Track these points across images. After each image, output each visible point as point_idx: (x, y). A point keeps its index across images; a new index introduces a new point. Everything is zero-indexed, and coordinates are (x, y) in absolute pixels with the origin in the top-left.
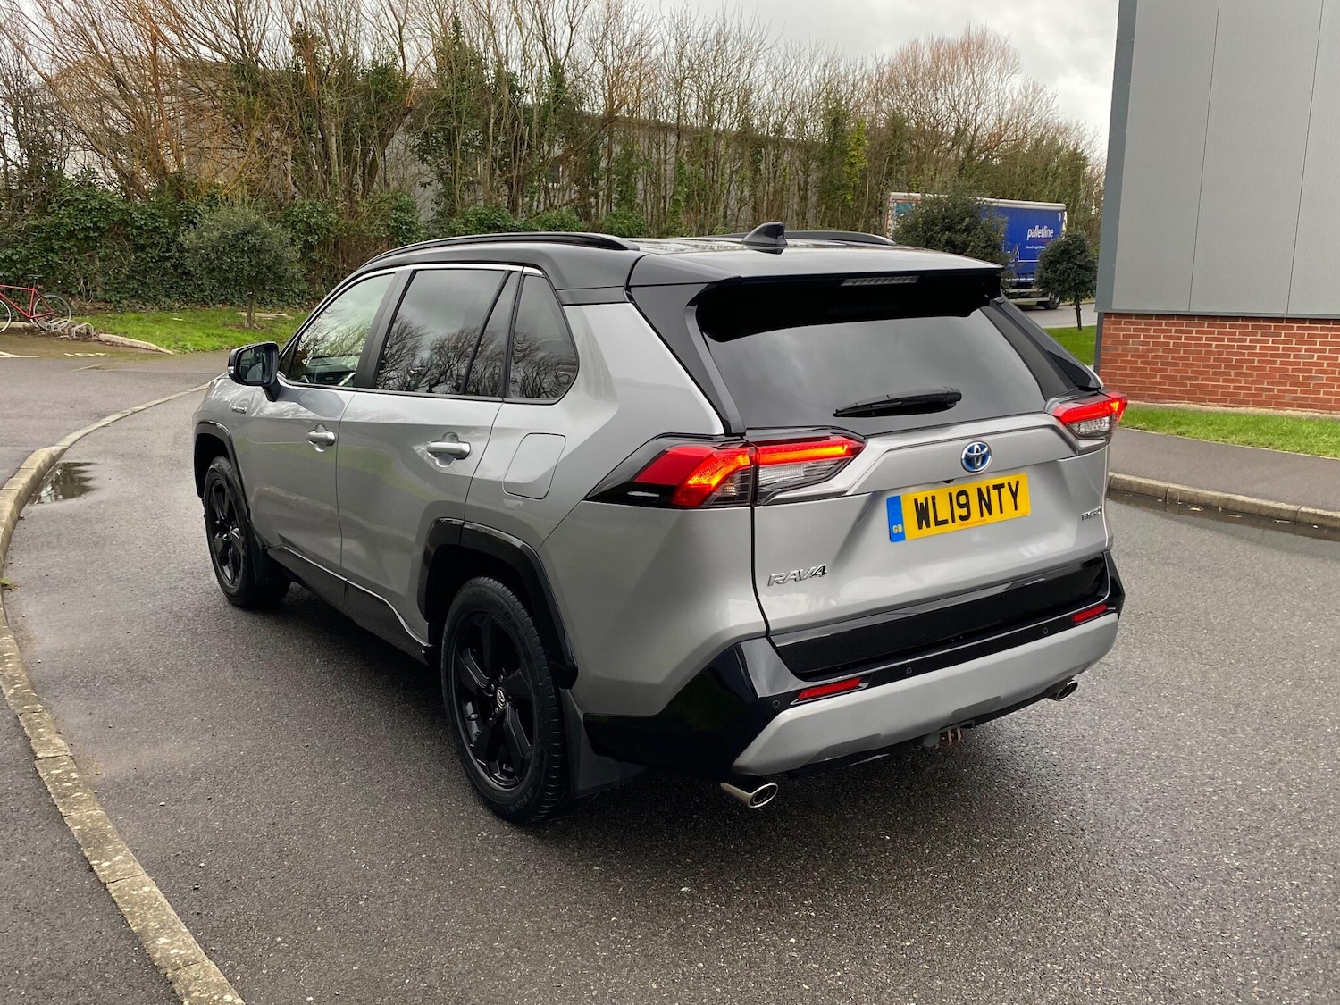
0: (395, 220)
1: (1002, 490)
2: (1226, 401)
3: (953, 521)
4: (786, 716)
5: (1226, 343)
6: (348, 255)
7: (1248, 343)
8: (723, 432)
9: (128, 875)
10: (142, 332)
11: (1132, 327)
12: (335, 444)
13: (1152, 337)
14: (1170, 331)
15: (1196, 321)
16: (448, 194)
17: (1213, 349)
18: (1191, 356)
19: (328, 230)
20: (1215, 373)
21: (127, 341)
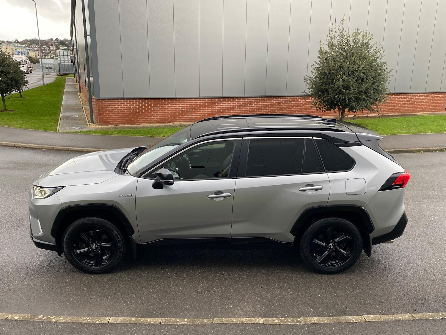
2: (137, 123)
5: (135, 106)
7: (141, 106)
11: (107, 103)
13: (113, 106)
14: (118, 103)
15: (126, 100)
17: (132, 108)
18: (126, 111)
20: (133, 115)
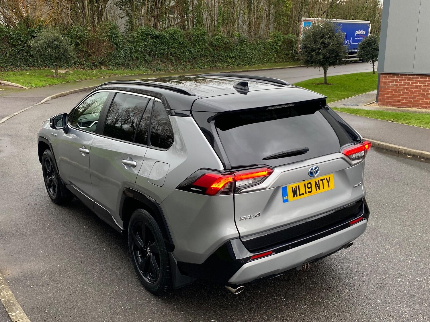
0: (111, 33)
1: (324, 181)
2: (426, 107)
3: (306, 193)
4: (246, 265)
5: (427, 85)
6: (93, 47)
8: (223, 169)
9: (22, 318)
10: (16, 80)
11: (391, 79)
12: (89, 153)
13: (399, 82)
14: (406, 80)
15: (416, 76)
16: (130, 22)
17: (422, 87)
18: (413, 90)
19: (85, 38)
20: (422, 96)
21: (10, 83)
